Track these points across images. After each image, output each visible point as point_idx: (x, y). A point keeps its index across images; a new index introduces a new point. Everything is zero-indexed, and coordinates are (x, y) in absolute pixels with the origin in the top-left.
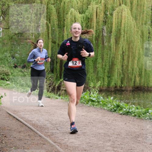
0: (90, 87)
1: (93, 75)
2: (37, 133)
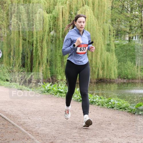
0: (58, 79)
1: (61, 68)
2: (10, 122)
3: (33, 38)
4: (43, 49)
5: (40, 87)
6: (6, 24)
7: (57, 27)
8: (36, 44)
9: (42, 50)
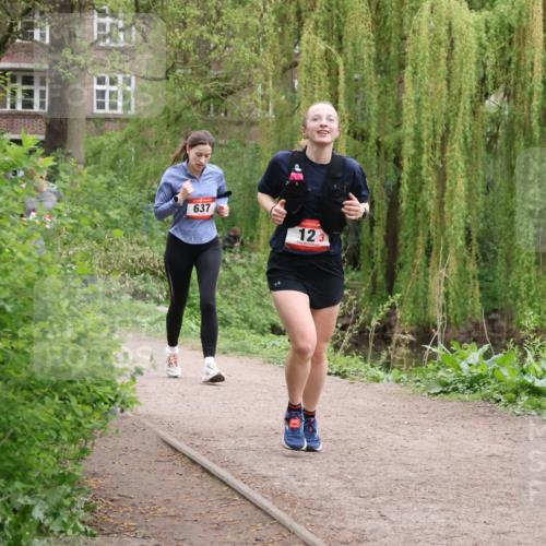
0: (524, 328)
1: (533, 274)
2: (291, 532)
3: (398, 126)
4: (449, 178)
5: (430, 366)
6: (275, 63)
7: (517, 74)
8: (416, 158)
9: (444, 188)
